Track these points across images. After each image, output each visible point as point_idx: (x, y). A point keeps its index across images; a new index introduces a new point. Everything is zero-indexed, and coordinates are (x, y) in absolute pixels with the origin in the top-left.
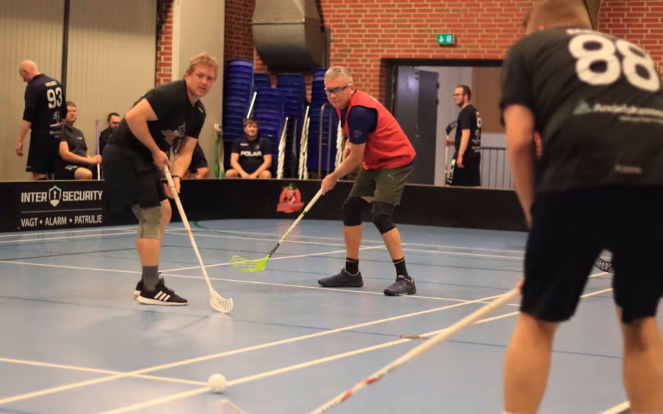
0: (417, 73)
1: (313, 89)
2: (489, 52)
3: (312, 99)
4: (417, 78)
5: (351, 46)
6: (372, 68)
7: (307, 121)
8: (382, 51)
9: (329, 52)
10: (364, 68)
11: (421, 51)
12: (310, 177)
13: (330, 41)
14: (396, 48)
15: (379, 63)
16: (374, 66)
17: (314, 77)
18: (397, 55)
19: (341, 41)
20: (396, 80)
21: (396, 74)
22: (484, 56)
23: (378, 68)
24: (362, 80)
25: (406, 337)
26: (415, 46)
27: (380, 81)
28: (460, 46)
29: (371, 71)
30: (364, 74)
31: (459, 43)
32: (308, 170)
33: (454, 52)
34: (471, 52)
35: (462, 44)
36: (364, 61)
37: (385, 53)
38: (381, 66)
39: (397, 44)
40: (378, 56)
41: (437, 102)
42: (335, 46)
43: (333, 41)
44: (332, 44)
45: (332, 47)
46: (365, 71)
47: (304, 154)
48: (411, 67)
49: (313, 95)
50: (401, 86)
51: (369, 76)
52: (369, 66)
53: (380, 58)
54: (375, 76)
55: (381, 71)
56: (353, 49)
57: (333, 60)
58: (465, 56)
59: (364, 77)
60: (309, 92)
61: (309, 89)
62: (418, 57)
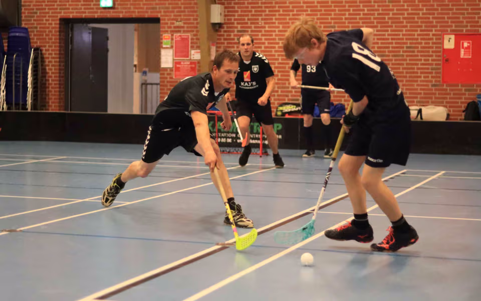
0: (89, 29)
1: (8, 42)
2: (138, 12)
3: (8, 50)
4: (89, 33)
5: (37, 9)
6: (53, 26)
7: (5, 67)
8: (60, 13)
9: (21, 14)
10: (47, 25)
11: (89, 13)
12: (8, 108)
13: (21, 6)
14: (71, 10)
15: (58, 22)
16: (55, 25)
17: (9, 33)
18: (71, 16)
19: (30, 6)
20: (72, 34)
21: (72, 30)
22: (135, 15)
23: (58, 26)
24: (46, 35)
25: (6, 231)
26: (85, 9)
27: (60, 35)
28: (117, 8)
29: (53, 28)
30: (47, 30)
31: (116, 6)
32: (7, 104)
33: (113, 12)
34: (126, 12)
35: (119, 7)
36: (46, 20)
37: (62, 14)
38: (60, 24)
39: (71, 7)
40: (57, 17)
41: (107, 50)
42: (25, 9)
43: (24, 6)
44: (23, 8)
45: (23, 10)
46: (48, 28)
47: (3, 92)
48: (85, 25)
49: (8, 46)
50: (77, 38)
51: (51, 32)
52: (51, 24)
53: (59, 17)
54: (55, 32)
55: (60, 28)
56: (38, 12)
57: (24, 21)
58: (121, 16)
59: (47, 33)
60: (6, 45)
61: (5, 42)
62: (86, 17)
